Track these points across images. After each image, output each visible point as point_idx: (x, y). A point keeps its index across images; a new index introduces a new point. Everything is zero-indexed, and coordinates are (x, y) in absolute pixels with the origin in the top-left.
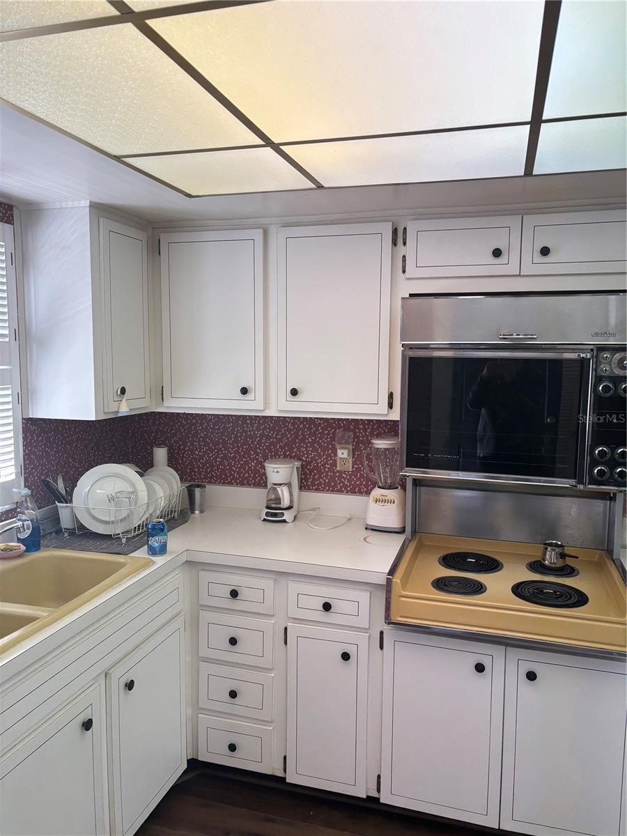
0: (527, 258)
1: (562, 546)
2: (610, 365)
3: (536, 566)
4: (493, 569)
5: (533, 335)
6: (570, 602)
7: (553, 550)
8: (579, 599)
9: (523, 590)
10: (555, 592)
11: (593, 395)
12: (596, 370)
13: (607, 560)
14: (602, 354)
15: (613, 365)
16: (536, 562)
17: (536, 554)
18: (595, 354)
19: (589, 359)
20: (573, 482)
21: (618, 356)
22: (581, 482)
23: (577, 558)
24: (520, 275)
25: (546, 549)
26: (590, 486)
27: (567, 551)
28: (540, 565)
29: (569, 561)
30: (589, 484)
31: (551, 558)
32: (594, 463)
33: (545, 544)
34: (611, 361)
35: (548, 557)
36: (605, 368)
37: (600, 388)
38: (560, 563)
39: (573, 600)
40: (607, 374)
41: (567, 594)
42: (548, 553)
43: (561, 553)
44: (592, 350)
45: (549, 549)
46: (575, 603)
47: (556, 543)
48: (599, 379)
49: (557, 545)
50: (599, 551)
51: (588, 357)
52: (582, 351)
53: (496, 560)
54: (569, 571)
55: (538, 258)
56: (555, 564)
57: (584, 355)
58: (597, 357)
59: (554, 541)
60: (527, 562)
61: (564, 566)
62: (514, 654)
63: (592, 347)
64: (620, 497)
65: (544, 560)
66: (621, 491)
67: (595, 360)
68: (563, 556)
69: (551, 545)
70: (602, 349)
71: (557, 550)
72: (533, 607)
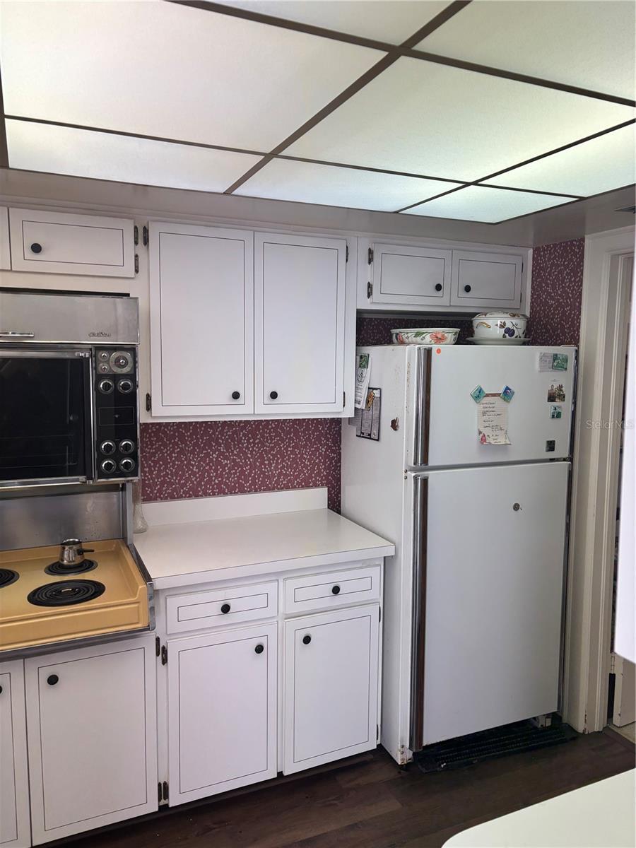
0: (17, 254)
1: (79, 543)
2: (108, 364)
3: (56, 568)
4: (9, 580)
5: (29, 334)
6: (87, 595)
7: (70, 548)
8: (96, 590)
9: (40, 596)
10: (73, 590)
11: (95, 393)
12: (96, 368)
13: (122, 548)
14: (100, 353)
15: (111, 364)
16: (53, 565)
17: (53, 557)
18: (93, 353)
19: (88, 358)
20: (82, 478)
21: (115, 355)
22: (90, 478)
23: (93, 551)
24: (11, 270)
25: (64, 548)
26: (99, 480)
27: (85, 546)
28: (59, 566)
29: (87, 556)
30: (99, 478)
31: (69, 556)
32: (101, 458)
33: (62, 544)
34: (109, 359)
35: (66, 556)
36: (104, 367)
37: (101, 386)
38: (78, 560)
39: (91, 592)
40: (106, 372)
41: (85, 589)
42: (66, 552)
43: (78, 550)
44: (91, 349)
45: (67, 548)
46: (92, 595)
47: (74, 541)
48: (99, 377)
49: (74, 543)
50: (115, 541)
51: (87, 356)
52: (81, 350)
53: (10, 571)
54: (88, 566)
55: (30, 254)
56: (74, 561)
57: (83, 355)
58: (95, 356)
59: (71, 540)
60: (45, 566)
61: (83, 562)
62: (32, 664)
63: (90, 346)
64: (129, 487)
65: (63, 560)
66: (128, 481)
67: (94, 359)
68: (80, 552)
69: (68, 544)
70: (100, 348)
71: (75, 547)
72: (50, 610)
